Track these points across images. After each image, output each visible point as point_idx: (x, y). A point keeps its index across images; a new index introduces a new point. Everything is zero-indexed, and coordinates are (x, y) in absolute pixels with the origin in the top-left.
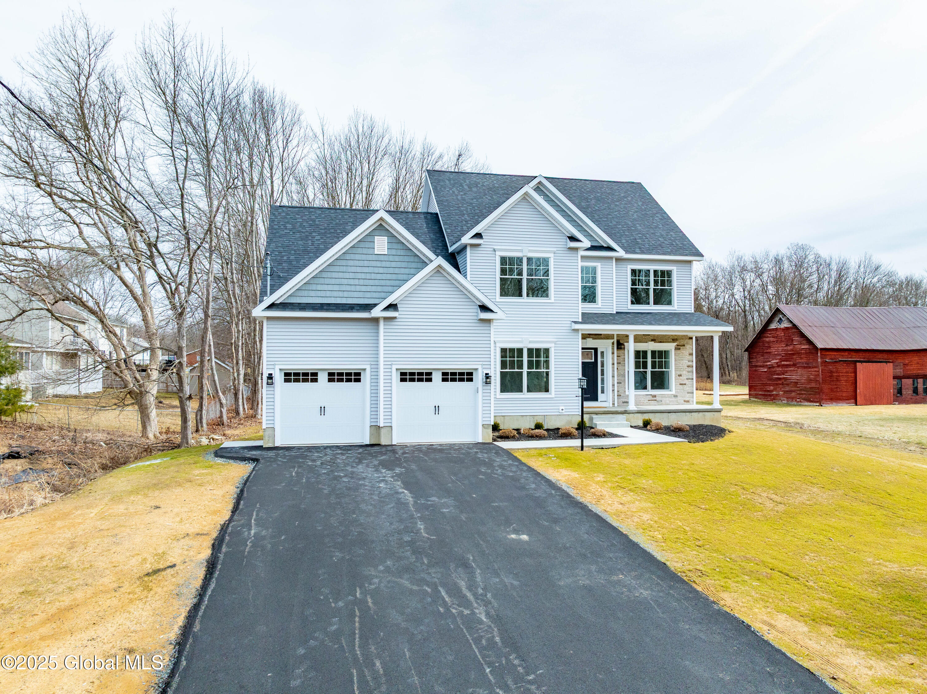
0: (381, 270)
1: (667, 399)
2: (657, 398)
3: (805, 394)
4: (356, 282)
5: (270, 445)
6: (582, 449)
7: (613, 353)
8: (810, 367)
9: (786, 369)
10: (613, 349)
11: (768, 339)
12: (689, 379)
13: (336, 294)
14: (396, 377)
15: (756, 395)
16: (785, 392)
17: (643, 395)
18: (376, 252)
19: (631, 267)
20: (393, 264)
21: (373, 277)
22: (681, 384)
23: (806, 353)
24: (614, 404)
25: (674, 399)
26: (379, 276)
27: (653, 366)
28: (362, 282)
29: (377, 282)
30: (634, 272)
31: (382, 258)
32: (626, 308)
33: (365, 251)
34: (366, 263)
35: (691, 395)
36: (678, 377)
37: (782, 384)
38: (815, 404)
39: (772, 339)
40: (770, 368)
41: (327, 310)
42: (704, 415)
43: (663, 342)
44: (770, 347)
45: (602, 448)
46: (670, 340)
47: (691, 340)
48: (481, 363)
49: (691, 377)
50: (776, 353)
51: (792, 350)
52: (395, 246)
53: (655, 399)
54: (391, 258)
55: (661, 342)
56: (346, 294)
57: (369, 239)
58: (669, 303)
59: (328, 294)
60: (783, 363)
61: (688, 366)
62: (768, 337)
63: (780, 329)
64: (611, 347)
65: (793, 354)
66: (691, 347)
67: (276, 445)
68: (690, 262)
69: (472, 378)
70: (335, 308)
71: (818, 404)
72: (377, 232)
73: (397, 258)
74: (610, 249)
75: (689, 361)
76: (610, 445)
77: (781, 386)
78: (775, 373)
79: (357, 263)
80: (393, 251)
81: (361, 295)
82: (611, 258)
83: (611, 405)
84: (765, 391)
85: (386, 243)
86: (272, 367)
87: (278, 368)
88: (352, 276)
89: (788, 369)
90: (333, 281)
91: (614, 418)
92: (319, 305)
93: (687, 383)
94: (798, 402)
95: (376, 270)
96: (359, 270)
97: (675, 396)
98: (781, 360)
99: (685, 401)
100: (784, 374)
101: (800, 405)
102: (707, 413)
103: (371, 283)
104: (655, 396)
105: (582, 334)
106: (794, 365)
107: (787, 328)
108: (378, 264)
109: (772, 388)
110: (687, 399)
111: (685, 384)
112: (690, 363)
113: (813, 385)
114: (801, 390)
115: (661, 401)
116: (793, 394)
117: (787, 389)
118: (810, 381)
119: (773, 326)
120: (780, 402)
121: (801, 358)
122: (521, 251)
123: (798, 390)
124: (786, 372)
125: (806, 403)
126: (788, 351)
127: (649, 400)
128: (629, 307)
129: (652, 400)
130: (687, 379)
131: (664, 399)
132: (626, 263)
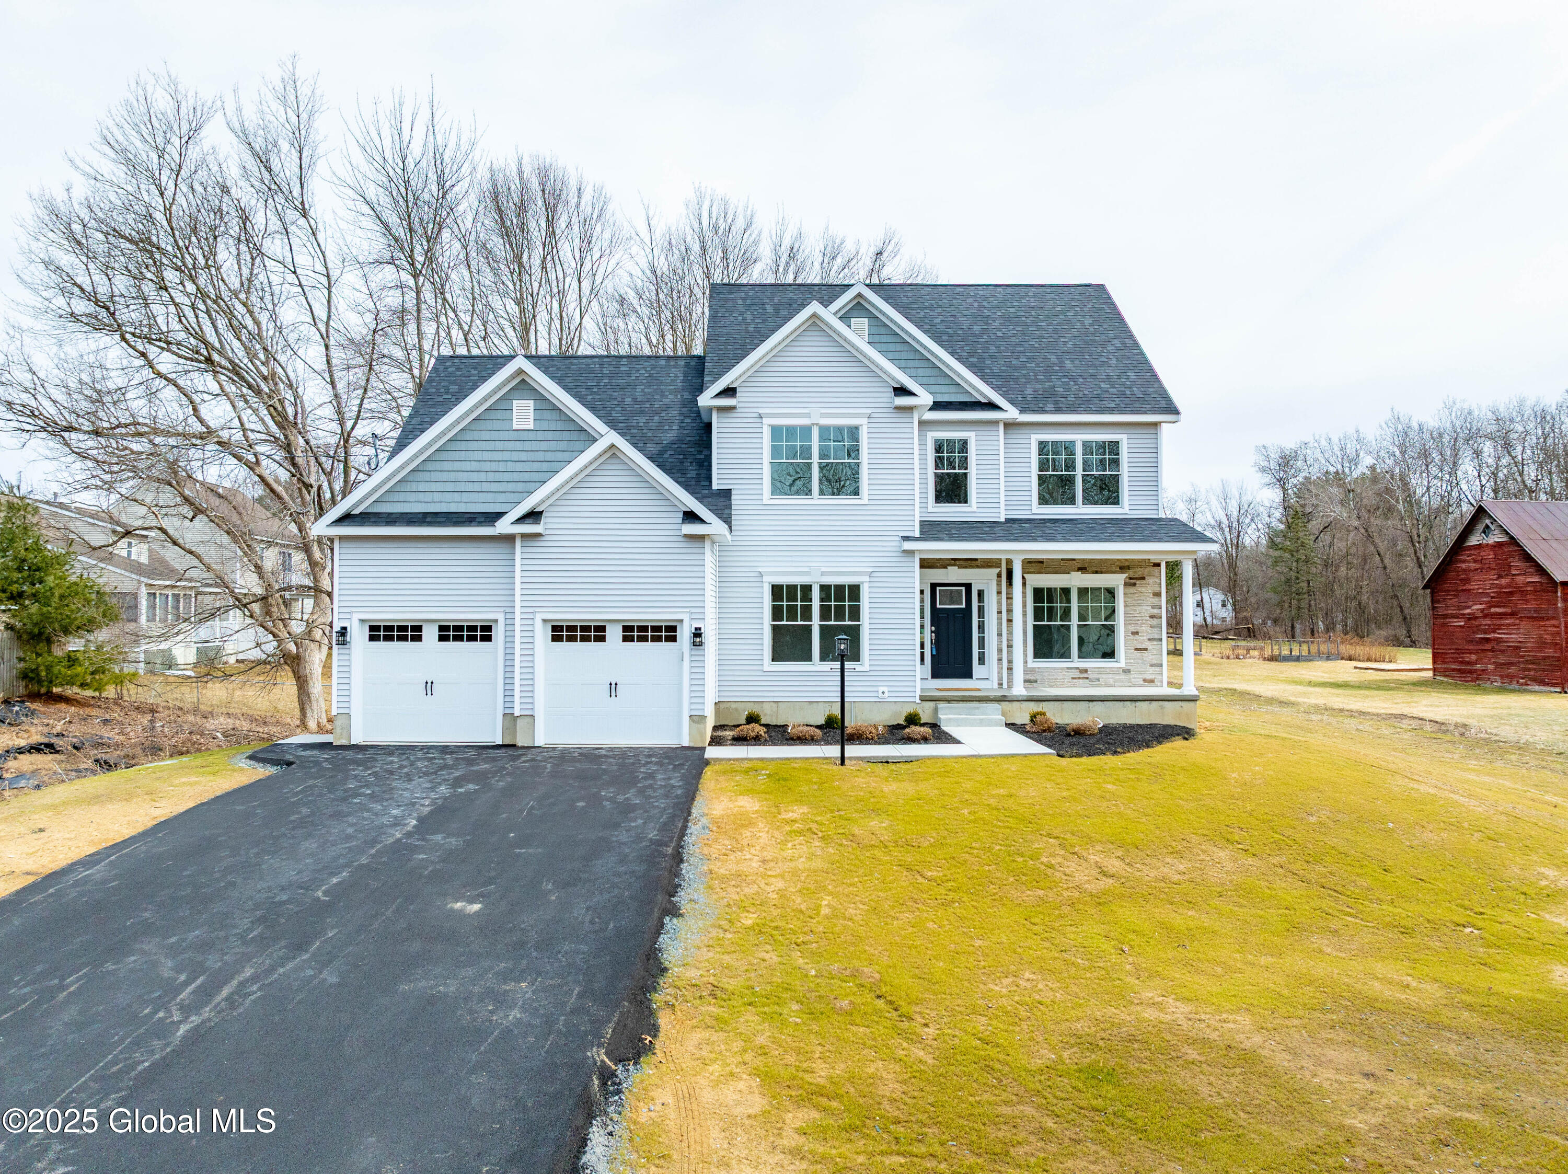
0: (524, 456)
1: (1111, 676)
2: (1091, 674)
3: (1535, 670)
4: (482, 477)
5: (343, 742)
6: (843, 763)
7: (999, 593)
8: (1542, 619)
9: (1498, 622)
10: (999, 584)
11: (1467, 563)
12: (1154, 640)
13: (448, 497)
14: (543, 634)
15: (1446, 670)
16: (1499, 665)
17: (1062, 669)
18: (515, 427)
19: (1036, 438)
20: (544, 446)
21: (511, 466)
22: (1136, 649)
23: (1536, 591)
24: (1000, 684)
25: (1123, 676)
26: (519, 466)
27: (1082, 617)
28: (491, 477)
29: (516, 477)
30: (1042, 446)
31: (525, 436)
32: (1029, 512)
33: (497, 425)
34: (499, 445)
35: (1157, 669)
36: (1132, 637)
37: (1492, 650)
38: (1553, 689)
39: (1472, 565)
40: (1469, 619)
41: (430, 524)
42: (1162, 707)
43: (1101, 573)
44: (1468, 581)
45: (887, 762)
46: (1114, 569)
47: (1156, 569)
48: (687, 610)
49: (1156, 637)
50: (1480, 591)
51: (1508, 586)
52: (548, 415)
53: (1085, 675)
54: (540, 435)
55: (1097, 572)
56: (465, 497)
57: (504, 405)
58: (1116, 501)
59: (437, 497)
60: (1493, 610)
61: (1152, 617)
62: (1464, 561)
63: (1487, 545)
64: (994, 583)
65: (1511, 593)
66: (1157, 580)
67: (353, 742)
68: (1155, 425)
69: (676, 636)
70: (444, 520)
71: (1558, 690)
72: (516, 394)
73: (549, 436)
74: (992, 406)
75: (1153, 607)
76: (902, 757)
77: (1490, 654)
78: (1478, 629)
79: (483, 445)
80: (545, 425)
81: (489, 497)
82: (995, 423)
83: (996, 686)
84: (1462, 663)
85: (532, 411)
86: (348, 616)
87: (356, 617)
88: (475, 466)
89: (1503, 622)
90: (445, 476)
91: (978, 708)
92: (420, 516)
93: (1150, 648)
94: (1522, 684)
95: (515, 456)
96: (487, 456)
97: (1126, 671)
98: (1490, 605)
99: (1145, 680)
100: (1494, 632)
101: (1525, 691)
102: (1166, 703)
103: (507, 477)
104: (1086, 671)
105: (921, 559)
106: (1513, 614)
107: (1499, 545)
108: (519, 446)
109: (1474, 657)
110: (1149, 677)
111: (1146, 649)
112: (1156, 611)
113: (1550, 652)
114: (1527, 662)
115: (1098, 680)
116: (1513, 670)
117: (1501, 659)
118: (1542, 644)
119: (1474, 540)
120: (1488, 685)
121: (1527, 601)
122: (808, 415)
123: (1520, 662)
124: (1500, 627)
125: (1537, 688)
126: (1501, 587)
127: (1073, 678)
128: (1035, 510)
129: (1079, 678)
130: (1149, 640)
131: (1104, 676)
132: (1027, 431)
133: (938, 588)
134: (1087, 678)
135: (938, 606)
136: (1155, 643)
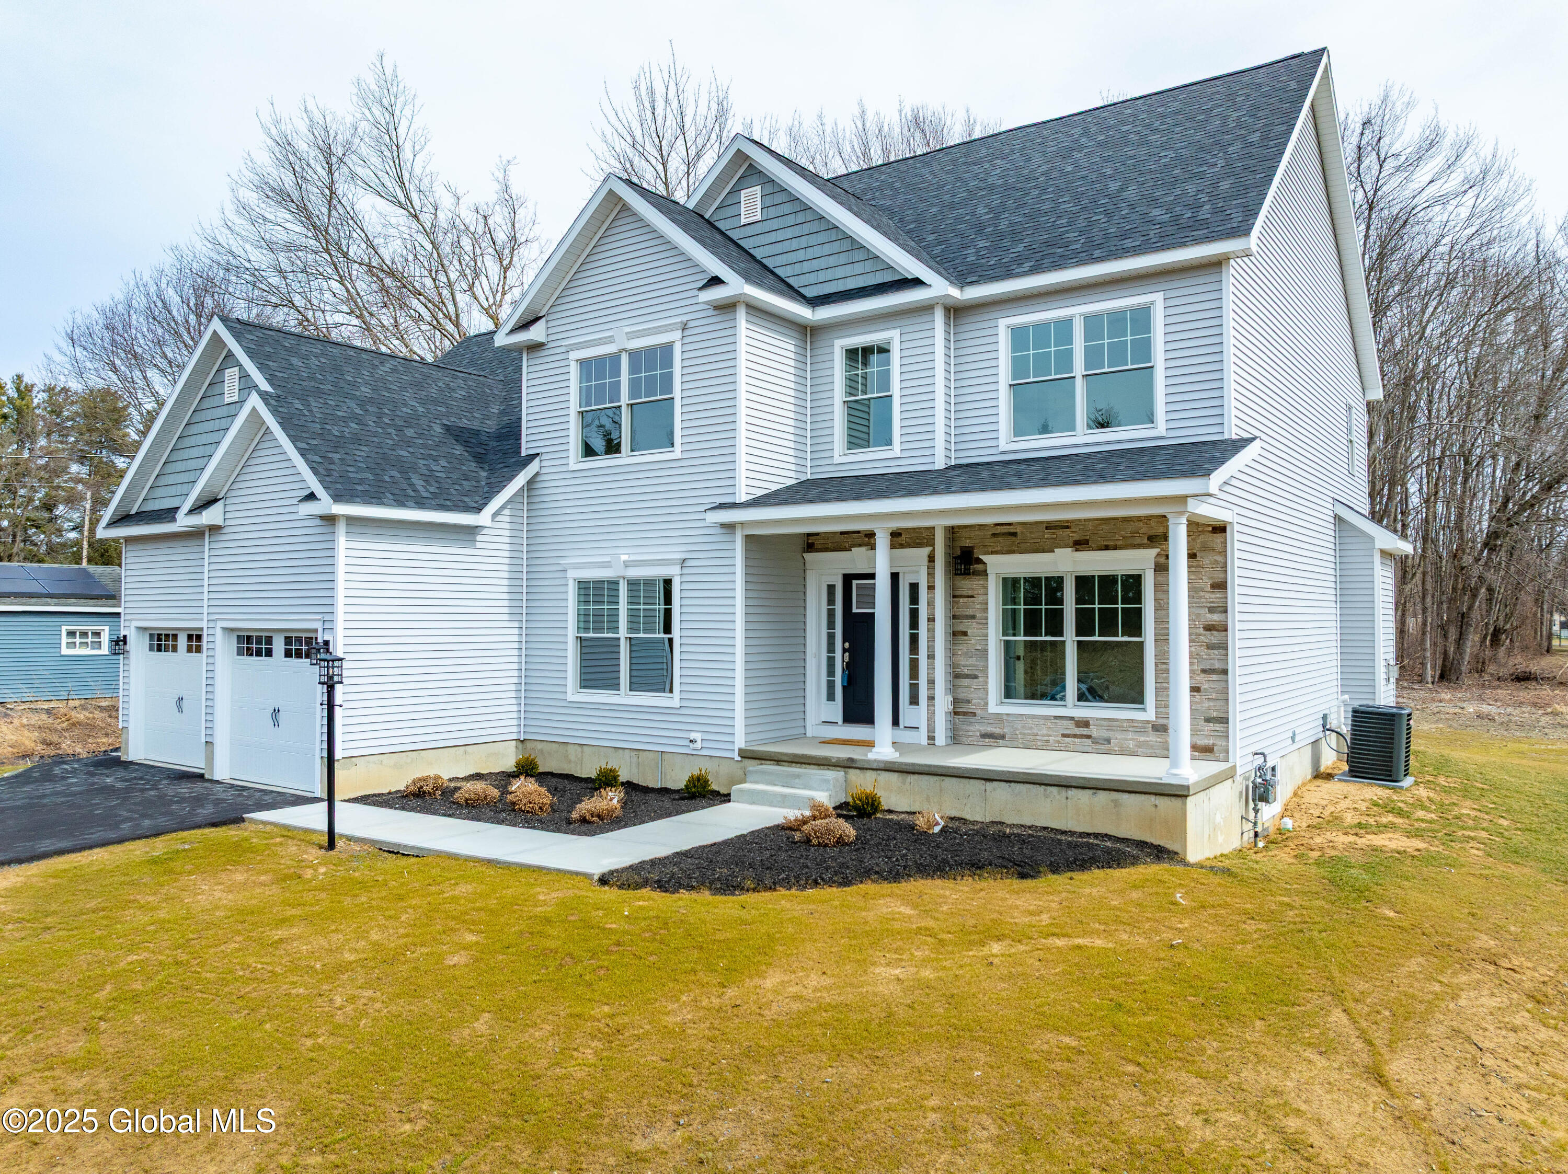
1: (1130, 735)
2: (1094, 731)
5: (124, 758)
7: (931, 587)
10: (933, 573)
14: (231, 646)
17: (1047, 718)
18: (227, 400)
19: (1004, 324)
24: (931, 738)
25: (1153, 738)
27: (1083, 627)
30: (1018, 334)
31: (234, 410)
33: (218, 401)
35: (1218, 727)
42: (1116, 803)
43: (1115, 548)
46: (1138, 541)
47: (1218, 537)
48: (322, 617)
49: (1217, 665)
53: (1085, 731)
55: (1107, 548)
57: (222, 376)
58: (1145, 415)
61: (1209, 628)
64: (925, 571)
66: (1219, 558)
67: (129, 758)
68: (1216, 264)
72: (227, 362)
75: (1211, 610)
76: (413, 848)
79: (209, 426)
82: (926, 309)
83: (924, 741)
85: (239, 379)
86: (129, 624)
87: (135, 625)
97: (1161, 728)
99: (1195, 748)
102: (1126, 796)
104: (1085, 724)
110: (1202, 741)
115: (1108, 741)
122: (618, 339)
127: (1064, 736)
128: (1003, 445)
129: (1075, 736)
130: (1204, 671)
131: (1119, 735)
132: (994, 315)
133: (855, 582)
134: (1089, 737)
135: (855, 610)
136: (1214, 677)
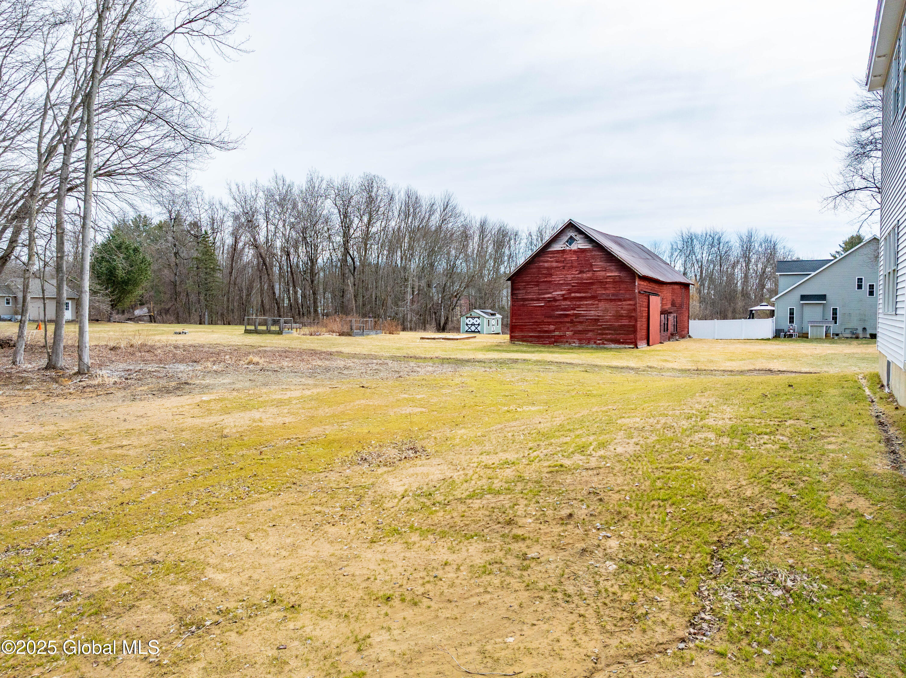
3: (610, 334)
8: (620, 300)
9: (578, 303)
11: (548, 263)
15: (523, 337)
16: (576, 332)
23: (614, 282)
37: (572, 322)
38: (627, 346)
39: (555, 264)
40: (549, 301)
44: (551, 275)
50: (561, 282)
51: (590, 278)
60: (573, 295)
62: (547, 262)
63: (571, 250)
65: (592, 284)
71: (632, 346)
77: (568, 325)
78: (558, 308)
84: (540, 332)
89: (582, 303)
94: (599, 344)
98: (570, 291)
100: (574, 310)
101: (601, 348)
106: (593, 298)
107: (582, 251)
109: (552, 327)
113: (625, 322)
114: (604, 329)
116: (590, 335)
117: (580, 328)
118: (619, 317)
119: (557, 247)
120: (567, 345)
121: (606, 289)
123: (600, 329)
124: (579, 306)
125: (613, 346)
126: (582, 279)
